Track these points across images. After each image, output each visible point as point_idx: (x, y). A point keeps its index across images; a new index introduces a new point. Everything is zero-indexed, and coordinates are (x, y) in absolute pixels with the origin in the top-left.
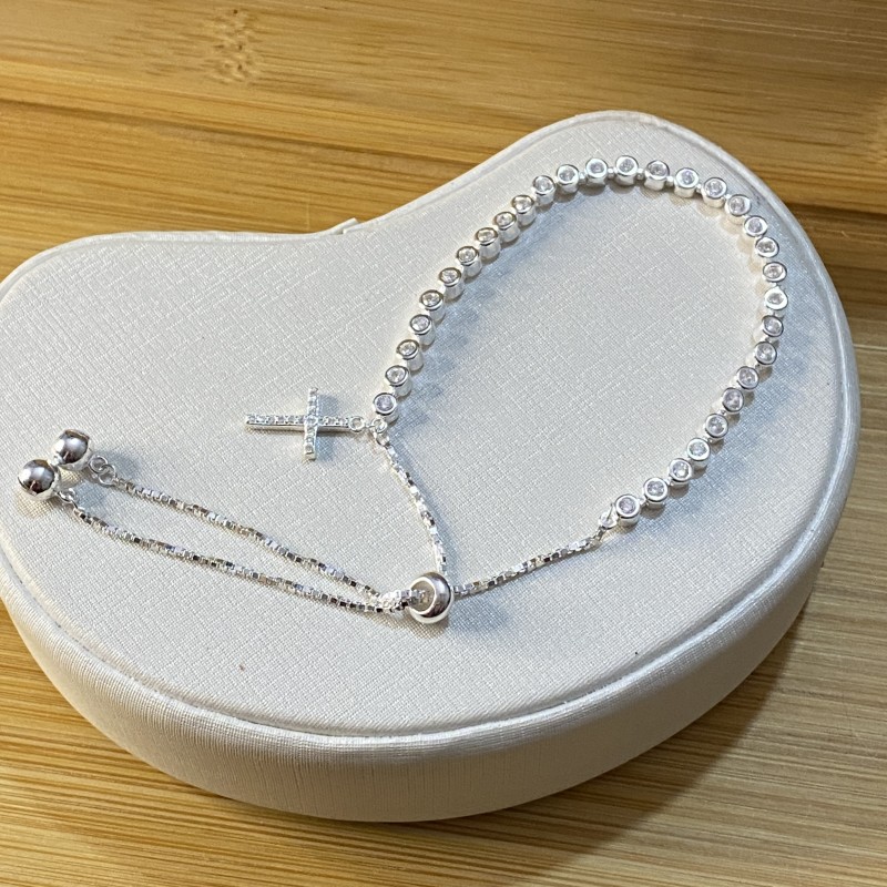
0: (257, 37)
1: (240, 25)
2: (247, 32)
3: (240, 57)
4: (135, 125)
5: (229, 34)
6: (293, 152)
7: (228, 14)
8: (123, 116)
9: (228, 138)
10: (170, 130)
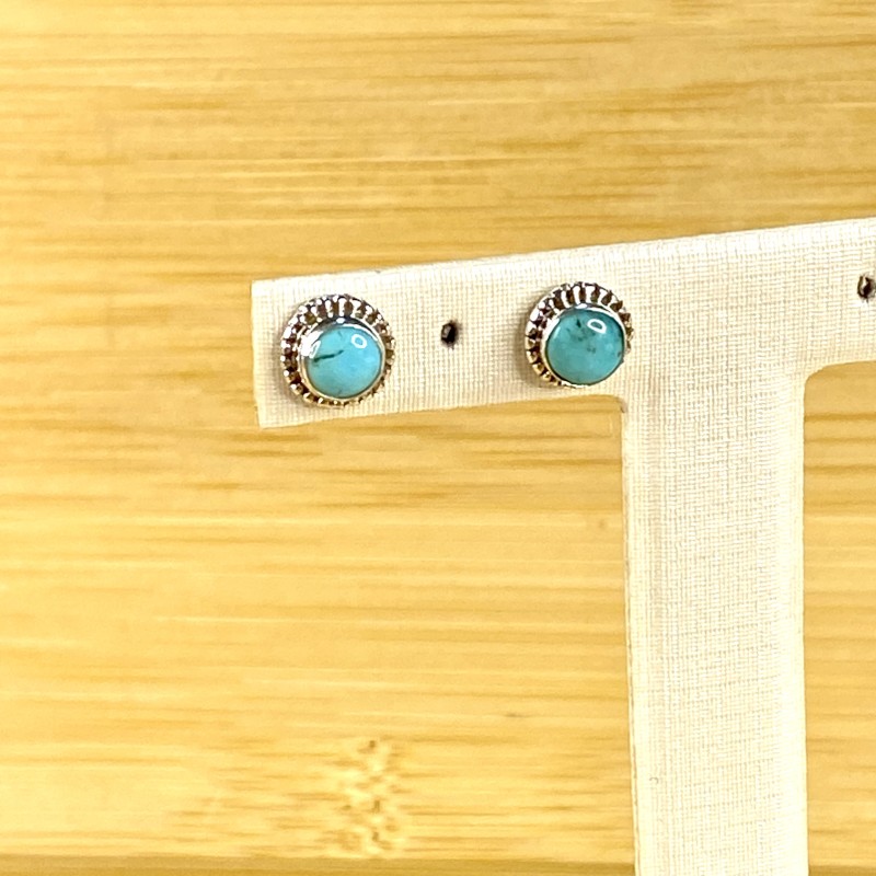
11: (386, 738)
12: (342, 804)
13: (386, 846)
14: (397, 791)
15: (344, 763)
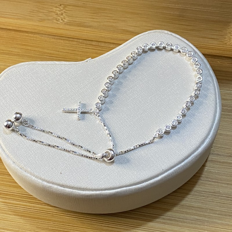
0: (66, 11)
1: (62, 9)
2: (64, 10)
3: (62, 16)
4: (35, 34)
5: (59, 11)
6: (76, 41)
7: (59, 6)
8: (32, 32)
9: (59, 38)
10: (44, 35)
11: (63, 4)
12: (56, 13)
13: (63, 21)
14: (65, 12)
15: (56, 7)
